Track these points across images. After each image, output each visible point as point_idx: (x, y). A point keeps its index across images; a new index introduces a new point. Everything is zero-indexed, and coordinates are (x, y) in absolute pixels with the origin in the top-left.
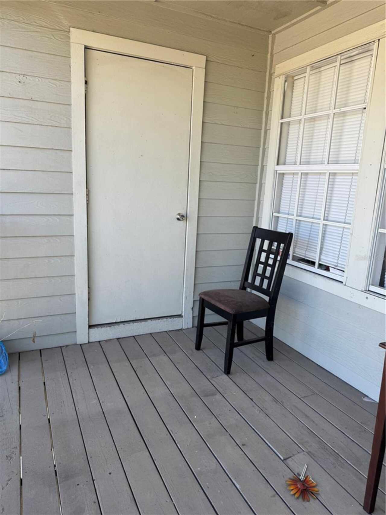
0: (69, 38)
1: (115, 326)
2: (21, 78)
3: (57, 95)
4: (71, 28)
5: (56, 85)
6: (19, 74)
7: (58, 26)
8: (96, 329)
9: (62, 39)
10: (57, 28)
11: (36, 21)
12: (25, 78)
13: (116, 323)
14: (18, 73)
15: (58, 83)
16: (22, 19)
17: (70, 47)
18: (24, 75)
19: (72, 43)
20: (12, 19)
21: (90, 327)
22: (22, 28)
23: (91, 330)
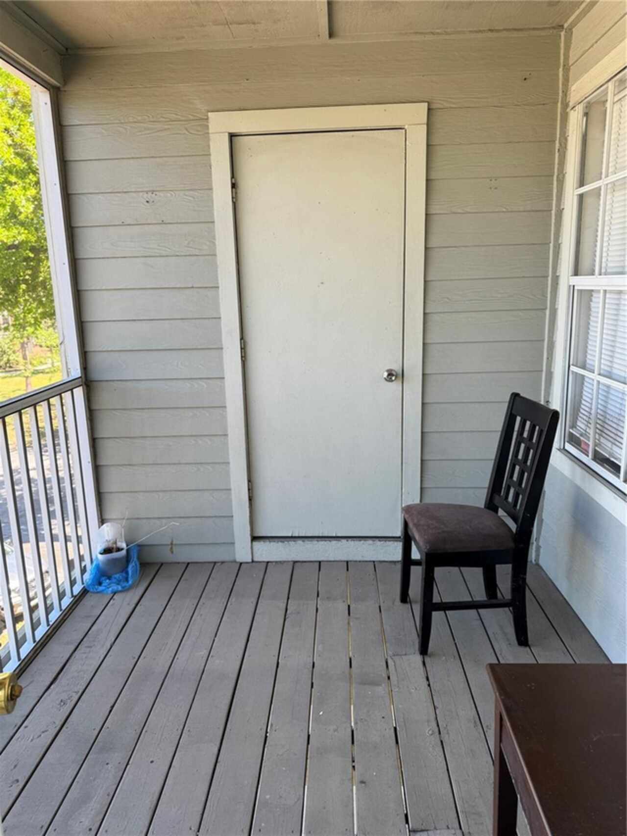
0: (207, 127)
1: (290, 542)
2: (149, 197)
3: (195, 210)
4: (210, 114)
5: (194, 198)
6: (147, 192)
7: (192, 115)
8: (262, 543)
9: (198, 131)
10: (192, 117)
11: (164, 116)
12: (154, 195)
13: (292, 537)
14: (146, 189)
15: (196, 194)
16: (146, 117)
17: (208, 140)
18: (153, 192)
19: (212, 133)
20: (135, 120)
21: (254, 538)
22: (149, 129)
23: (254, 543)
